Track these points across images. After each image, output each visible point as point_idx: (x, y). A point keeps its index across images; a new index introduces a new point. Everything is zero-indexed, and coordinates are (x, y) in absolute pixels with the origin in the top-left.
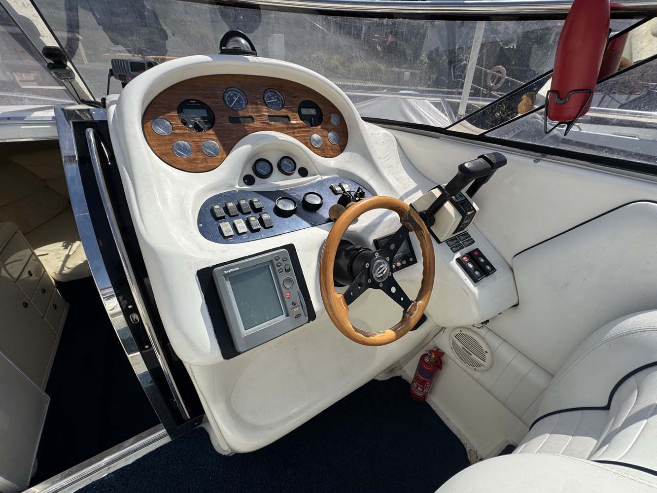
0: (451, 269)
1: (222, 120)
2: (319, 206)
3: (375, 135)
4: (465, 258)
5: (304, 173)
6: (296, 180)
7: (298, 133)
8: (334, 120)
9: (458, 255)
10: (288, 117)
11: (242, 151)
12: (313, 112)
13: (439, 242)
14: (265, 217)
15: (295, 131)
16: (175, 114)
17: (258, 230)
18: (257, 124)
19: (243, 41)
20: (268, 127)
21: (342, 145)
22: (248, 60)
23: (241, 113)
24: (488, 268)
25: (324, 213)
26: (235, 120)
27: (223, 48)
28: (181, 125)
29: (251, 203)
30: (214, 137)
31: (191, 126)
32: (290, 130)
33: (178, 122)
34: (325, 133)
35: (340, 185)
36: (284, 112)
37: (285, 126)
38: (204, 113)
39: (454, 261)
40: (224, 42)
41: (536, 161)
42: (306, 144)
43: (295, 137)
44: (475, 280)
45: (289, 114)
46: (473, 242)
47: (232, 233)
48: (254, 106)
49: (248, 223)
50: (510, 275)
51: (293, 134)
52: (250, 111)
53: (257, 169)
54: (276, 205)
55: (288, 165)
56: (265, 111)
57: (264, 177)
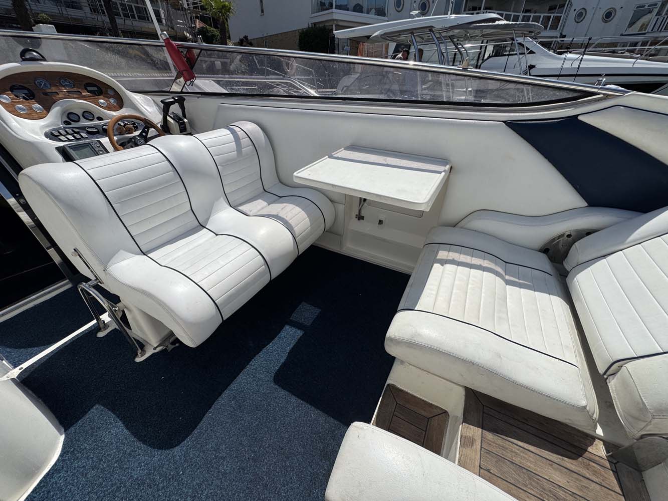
1: (38, 95)
5: (100, 119)
6: (96, 122)
7: (89, 99)
8: (111, 92)
10: (79, 92)
11: (56, 110)
12: (95, 89)
14: (83, 135)
15: (87, 98)
16: (10, 92)
17: (79, 138)
18: (61, 96)
19: (35, 53)
20: (69, 97)
21: (120, 105)
22: (42, 64)
23: (49, 91)
26: (46, 94)
27: (23, 58)
28: (16, 98)
29: (73, 130)
30: (36, 103)
31: (21, 98)
32: (84, 98)
33: (13, 96)
34: (107, 99)
36: (76, 89)
37: (77, 96)
38: (26, 91)
40: (23, 54)
42: (96, 105)
43: (88, 101)
45: (80, 90)
47: (66, 139)
48: (56, 87)
49: (74, 136)
51: (86, 100)
52: (54, 89)
53: (70, 118)
54: (87, 131)
55: (89, 115)
56: (64, 89)
57: (76, 121)
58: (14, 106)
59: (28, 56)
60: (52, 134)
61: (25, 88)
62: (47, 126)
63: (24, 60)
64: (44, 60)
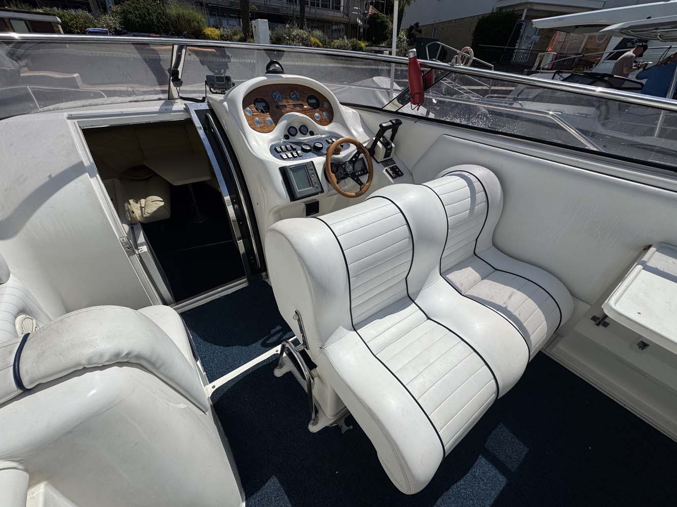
0: (383, 174)
1: (272, 108)
2: (322, 148)
3: (348, 113)
4: (389, 169)
5: (312, 134)
6: (309, 137)
7: (308, 113)
8: (326, 105)
9: (386, 168)
10: (302, 105)
11: (282, 124)
12: (313, 101)
13: (378, 163)
14: (299, 152)
15: (307, 112)
16: (253, 105)
17: (296, 157)
18: (288, 109)
19: (277, 65)
20: (293, 110)
21: (330, 120)
22: (282, 77)
23: (280, 104)
24: (400, 173)
25: (324, 151)
26: (278, 107)
27: (268, 70)
28: (256, 111)
29: (291, 146)
30: (269, 116)
31: (259, 111)
32: (304, 111)
33: (254, 109)
34: (321, 112)
35: (331, 139)
36: (300, 102)
37: (301, 109)
38: (264, 104)
39: (384, 171)
40: (268, 67)
41: (415, 122)
42: (312, 118)
43: (307, 115)
44: (393, 178)
45: (303, 103)
46: (395, 163)
47: (286, 157)
48: (286, 100)
49: (292, 154)
50: (411, 177)
51: (305, 114)
52: (284, 103)
53: (290, 132)
54: (302, 147)
55: (304, 129)
56: (291, 102)
57: (293, 135)
58: (253, 118)
59: (271, 69)
60: (276, 150)
61: (264, 101)
62: (272, 140)
63: (268, 72)
64: (282, 73)
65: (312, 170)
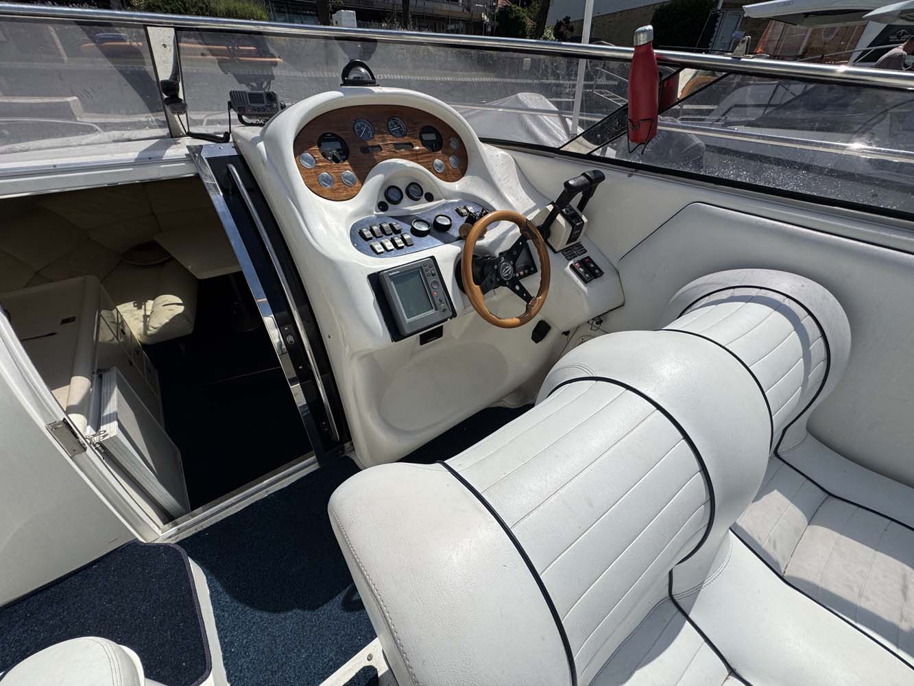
0: (566, 274)
1: (355, 151)
2: (449, 227)
3: (495, 157)
4: (577, 264)
5: (430, 198)
6: (424, 205)
7: (422, 159)
8: (454, 145)
9: (571, 262)
10: (411, 144)
11: (374, 182)
12: (431, 137)
14: (406, 237)
15: (419, 157)
16: (316, 148)
17: (402, 247)
18: (384, 153)
19: (363, 70)
20: (395, 155)
21: (461, 170)
22: (372, 92)
23: (370, 143)
24: (597, 271)
25: (455, 232)
26: (365, 150)
27: (346, 78)
28: (322, 158)
29: (391, 226)
30: (349, 167)
31: (329, 158)
32: (415, 157)
33: (319, 156)
34: (446, 158)
35: (465, 208)
37: (407, 153)
38: (338, 145)
39: (568, 267)
40: (346, 72)
42: (429, 169)
43: (420, 163)
44: (585, 281)
45: (412, 141)
47: (383, 250)
48: (380, 135)
49: (393, 241)
50: (618, 277)
51: (416, 161)
52: (377, 141)
53: (389, 197)
54: (413, 227)
55: (416, 191)
56: (390, 140)
57: (396, 203)
58: (317, 174)
59: (351, 77)
60: (361, 234)
61: (338, 139)
62: (356, 214)
63: (346, 83)
64: (373, 83)
65: (433, 275)
